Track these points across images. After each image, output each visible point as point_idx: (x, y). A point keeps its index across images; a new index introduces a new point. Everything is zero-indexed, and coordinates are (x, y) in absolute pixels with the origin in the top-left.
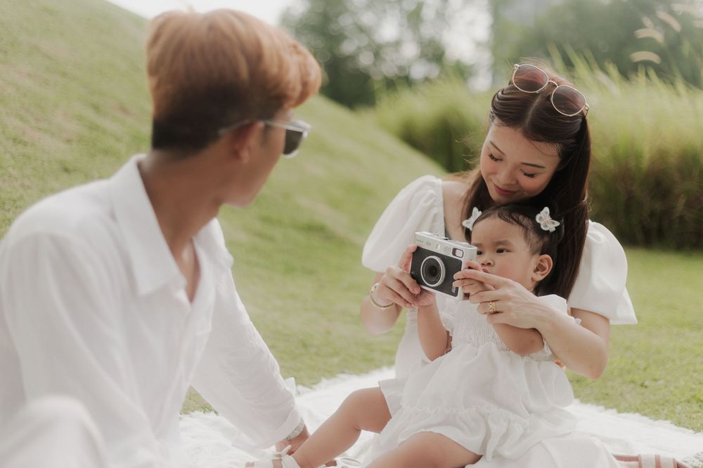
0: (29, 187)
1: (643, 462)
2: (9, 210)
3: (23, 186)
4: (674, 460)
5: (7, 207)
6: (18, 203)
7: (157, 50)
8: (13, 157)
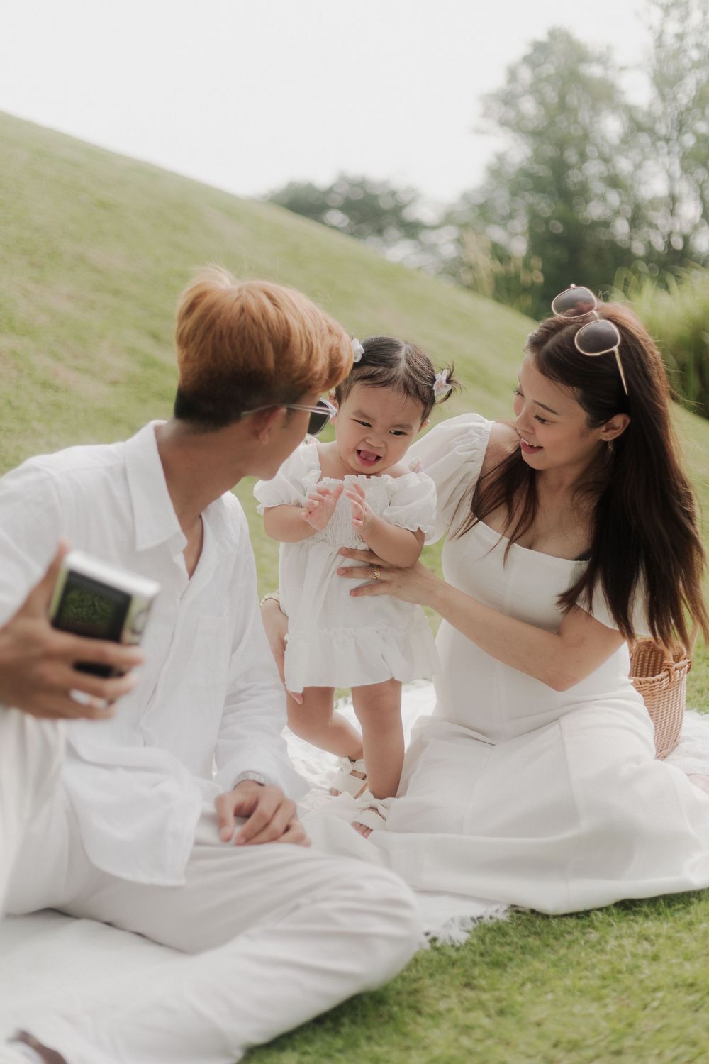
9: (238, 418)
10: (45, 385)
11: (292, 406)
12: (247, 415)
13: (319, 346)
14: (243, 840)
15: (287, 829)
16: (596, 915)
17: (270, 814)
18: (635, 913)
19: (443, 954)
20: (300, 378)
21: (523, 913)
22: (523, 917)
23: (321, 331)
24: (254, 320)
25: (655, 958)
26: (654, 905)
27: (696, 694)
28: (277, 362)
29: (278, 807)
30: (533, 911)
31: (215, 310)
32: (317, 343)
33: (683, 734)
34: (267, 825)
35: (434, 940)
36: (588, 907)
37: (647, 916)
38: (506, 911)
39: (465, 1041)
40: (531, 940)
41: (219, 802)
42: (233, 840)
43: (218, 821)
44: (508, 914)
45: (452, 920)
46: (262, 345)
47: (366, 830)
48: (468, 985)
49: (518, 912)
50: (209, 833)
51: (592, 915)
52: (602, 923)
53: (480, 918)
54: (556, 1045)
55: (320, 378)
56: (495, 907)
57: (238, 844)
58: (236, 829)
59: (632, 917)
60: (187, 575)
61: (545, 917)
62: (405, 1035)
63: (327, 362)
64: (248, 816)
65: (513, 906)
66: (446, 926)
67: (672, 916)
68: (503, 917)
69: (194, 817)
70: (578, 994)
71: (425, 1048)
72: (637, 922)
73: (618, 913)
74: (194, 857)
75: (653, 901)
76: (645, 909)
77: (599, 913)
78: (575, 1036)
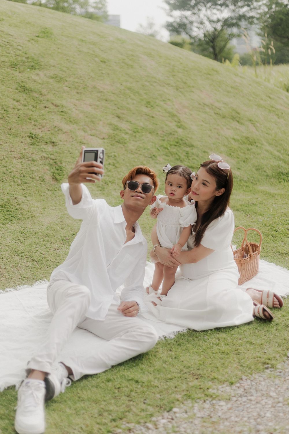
1: (264, 293)
4: (274, 293)
19: (167, 341)
25: (218, 345)
35: (166, 337)
36: (207, 329)
37: (222, 332)
38: (186, 330)
39: (164, 365)
40: (190, 338)
45: (171, 332)
47: (155, 304)
48: (170, 350)
49: (189, 330)
52: (209, 334)
53: (179, 332)
54: (184, 367)
59: (218, 332)
62: (150, 363)
65: (188, 328)
66: (170, 334)
67: (228, 332)
70: (196, 353)
71: (154, 366)
72: (218, 334)
73: (214, 331)
76: (222, 330)
78: (190, 365)
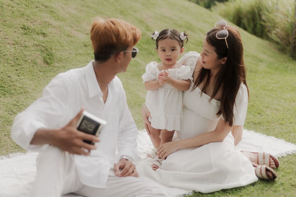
0: (72, 54)
1: (259, 154)
2: (64, 63)
3: (69, 53)
4: (269, 154)
5: (63, 62)
6: (67, 60)
7: (93, 33)
8: (67, 42)
9: (110, 57)
10: (68, 36)
11: (125, 51)
12: (112, 56)
13: (129, 33)
14: (121, 175)
15: (133, 172)
16: (216, 193)
17: (128, 168)
18: (227, 193)
20: (124, 43)
21: (197, 193)
22: (197, 194)
23: (129, 29)
24: (108, 30)
26: (232, 190)
27: (247, 124)
28: (117, 40)
29: (130, 167)
30: (199, 192)
31: (98, 29)
32: (128, 33)
33: (243, 137)
34: (128, 171)
36: (214, 191)
37: (230, 193)
38: (192, 192)
41: (115, 165)
42: (119, 176)
43: (115, 170)
44: (192, 193)
45: (177, 195)
46: (112, 36)
50: (112, 174)
51: (215, 193)
52: (217, 196)
53: (185, 194)
55: (131, 42)
56: (189, 191)
57: (120, 177)
58: (119, 172)
59: (226, 194)
60: (104, 103)
61: (202, 194)
63: (133, 37)
64: (123, 169)
65: (194, 191)
67: (236, 193)
68: (191, 194)
69: (108, 169)
72: (227, 195)
73: (222, 193)
74: (108, 180)
75: (231, 189)
76: (229, 191)
77: (217, 193)
